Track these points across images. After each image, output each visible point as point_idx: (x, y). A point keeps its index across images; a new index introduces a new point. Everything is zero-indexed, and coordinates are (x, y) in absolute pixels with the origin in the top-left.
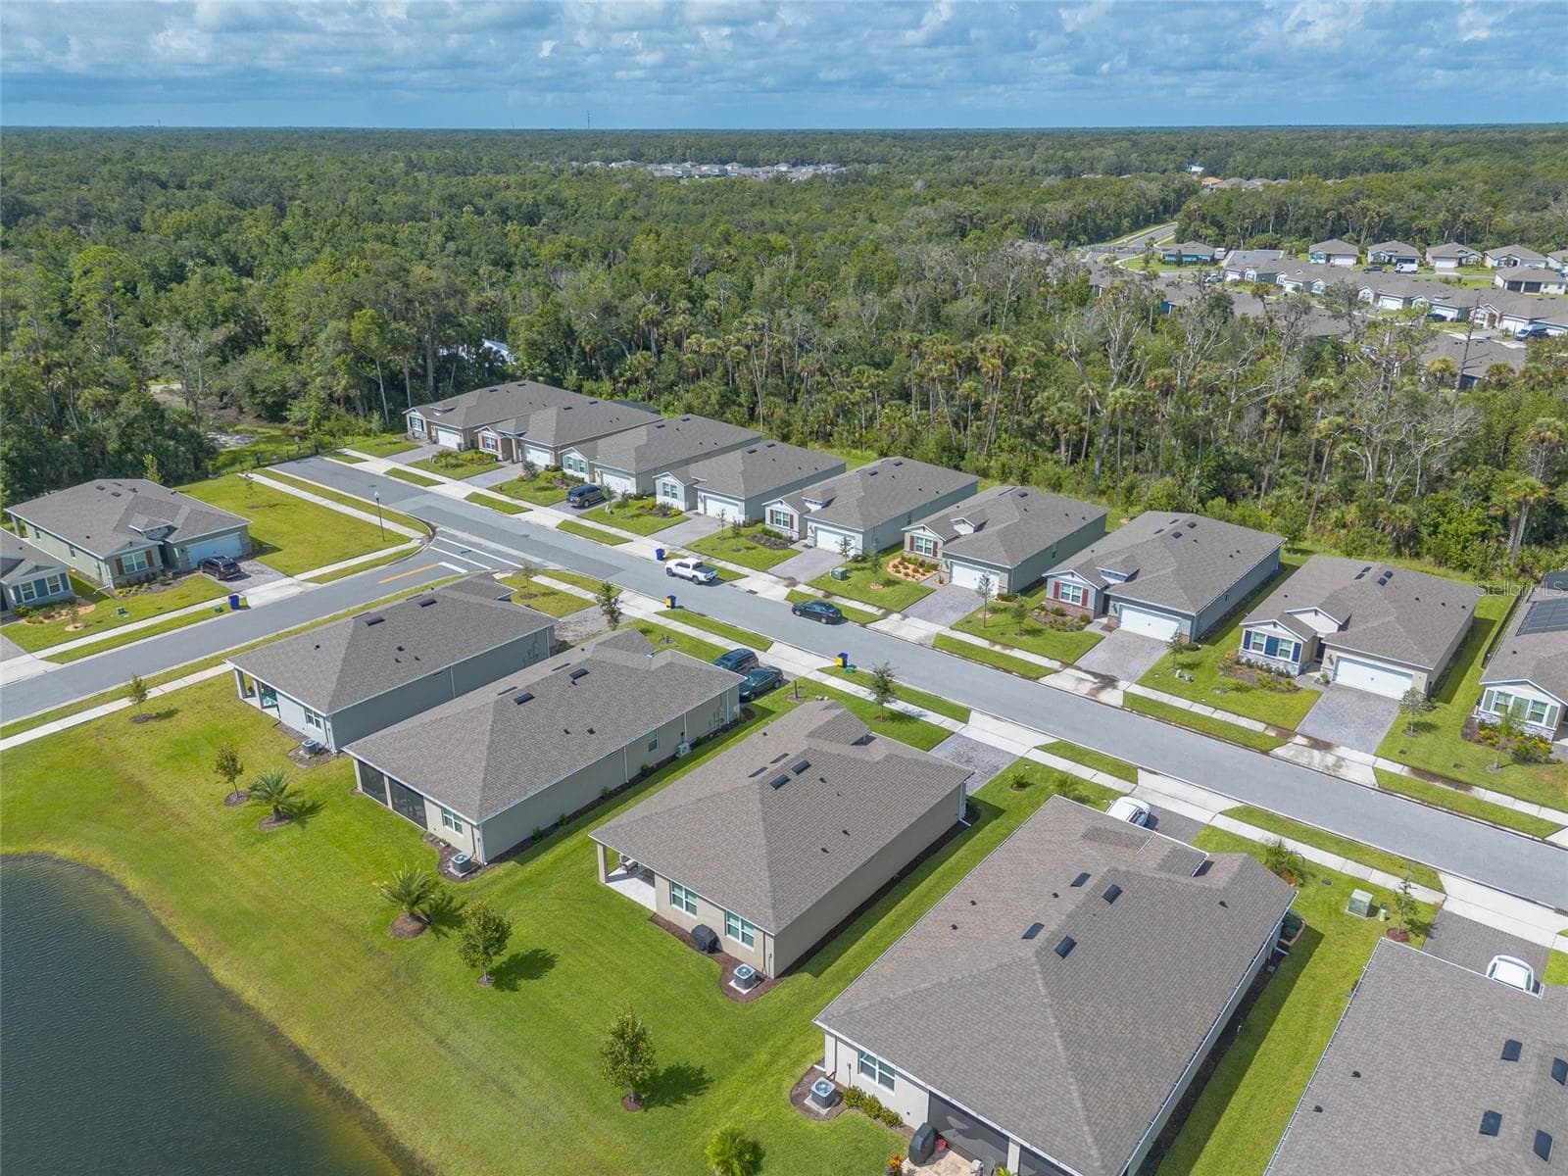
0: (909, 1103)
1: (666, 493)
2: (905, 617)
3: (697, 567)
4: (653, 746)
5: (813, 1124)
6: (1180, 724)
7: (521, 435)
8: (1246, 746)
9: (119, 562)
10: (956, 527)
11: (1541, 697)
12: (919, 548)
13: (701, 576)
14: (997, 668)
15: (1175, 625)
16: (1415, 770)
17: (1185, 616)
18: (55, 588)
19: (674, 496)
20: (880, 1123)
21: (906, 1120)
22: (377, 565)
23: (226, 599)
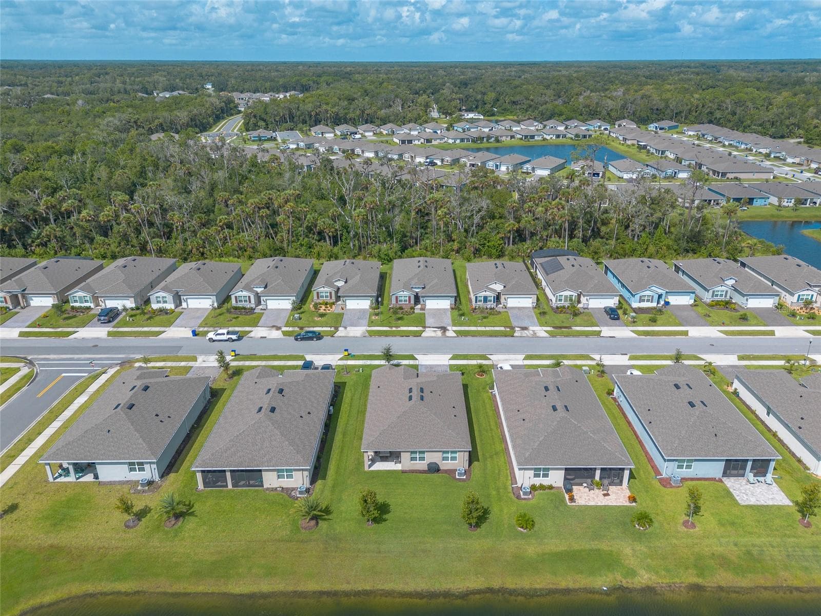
0: (556, 478)
1: (158, 302)
2: (345, 327)
3: (228, 333)
5: (531, 502)
6: (481, 336)
7: (24, 290)
8: (506, 336)
10: (335, 284)
11: (571, 293)
12: (322, 297)
13: (234, 337)
14: (403, 336)
15: (449, 301)
16: (553, 327)
17: (451, 297)
19: (165, 302)
20: (547, 491)
21: (554, 485)
22: (20, 388)
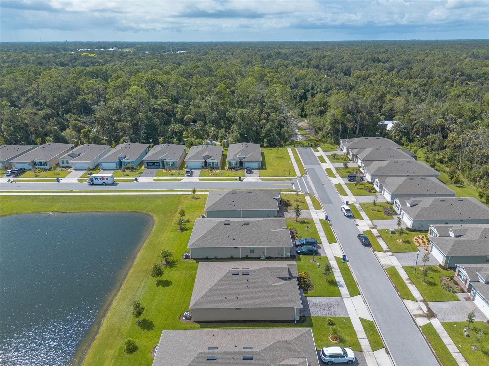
1: (376, 184)
2: (393, 255)
4: (252, 251)
7: (357, 154)
9: (230, 162)
18: (216, 165)
19: (377, 186)
22: (279, 180)
23: (238, 178)
